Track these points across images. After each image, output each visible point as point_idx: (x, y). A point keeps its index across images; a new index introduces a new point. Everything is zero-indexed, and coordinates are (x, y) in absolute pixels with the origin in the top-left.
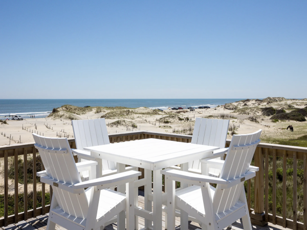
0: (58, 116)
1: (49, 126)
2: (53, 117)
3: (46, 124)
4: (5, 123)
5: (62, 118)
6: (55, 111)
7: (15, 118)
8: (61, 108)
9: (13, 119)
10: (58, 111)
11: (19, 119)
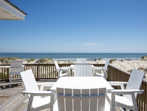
0: (144, 60)
1: (138, 63)
2: (141, 60)
3: (137, 62)
4: (122, 61)
5: (145, 61)
6: (143, 58)
7: (128, 60)
8: (146, 57)
9: (127, 60)
10: (144, 58)
11: (129, 60)
